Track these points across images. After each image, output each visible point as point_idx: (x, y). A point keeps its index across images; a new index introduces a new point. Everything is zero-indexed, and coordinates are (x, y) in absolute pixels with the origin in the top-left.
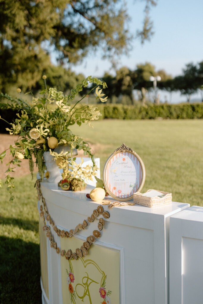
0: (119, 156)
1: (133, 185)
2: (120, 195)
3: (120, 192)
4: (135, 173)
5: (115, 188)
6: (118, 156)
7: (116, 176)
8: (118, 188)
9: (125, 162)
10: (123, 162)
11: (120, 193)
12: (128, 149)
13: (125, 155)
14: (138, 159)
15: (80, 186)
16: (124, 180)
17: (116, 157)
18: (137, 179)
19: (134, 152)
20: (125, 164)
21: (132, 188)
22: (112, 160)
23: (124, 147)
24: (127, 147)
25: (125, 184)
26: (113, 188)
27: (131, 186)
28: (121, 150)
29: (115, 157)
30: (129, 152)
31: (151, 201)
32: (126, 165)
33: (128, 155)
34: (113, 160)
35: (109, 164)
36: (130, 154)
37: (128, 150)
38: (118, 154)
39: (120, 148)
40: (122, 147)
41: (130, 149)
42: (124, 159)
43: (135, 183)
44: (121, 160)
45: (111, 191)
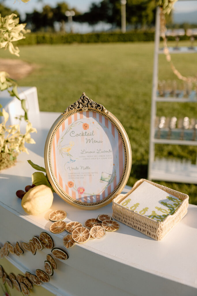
0: (76, 119)
1: (107, 177)
2: (83, 196)
3: (82, 191)
4: (111, 154)
5: (71, 184)
6: (73, 120)
7: (71, 160)
8: (77, 184)
9: (88, 131)
10: (84, 131)
11: (81, 193)
12: (94, 106)
13: (88, 116)
14: (114, 125)
15: (6, 162)
16: (87, 168)
17: (70, 122)
18: (114, 165)
19: (106, 111)
20: (88, 135)
21: (105, 184)
22: (61, 128)
23: (86, 102)
24: (91, 101)
25: (90, 175)
26: (67, 185)
27: (102, 180)
28: (79, 107)
29: (66, 121)
30: (94, 112)
31: (159, 229)
32: (90, 137)
33: (94, 117)
34: (63, 128)
35: (55, 137)
36: (98, 115)
37: (94, 108)
38: (73, 116)
39: (77, 103)
40: (81, 101)
41: (99, 106)
42: (86, 126)
43: (111, 173)
44: (79, 129)
45: (64, 190)
